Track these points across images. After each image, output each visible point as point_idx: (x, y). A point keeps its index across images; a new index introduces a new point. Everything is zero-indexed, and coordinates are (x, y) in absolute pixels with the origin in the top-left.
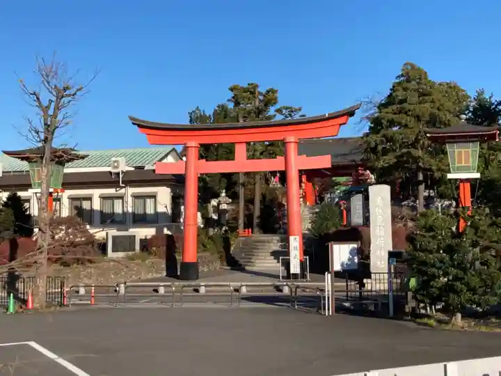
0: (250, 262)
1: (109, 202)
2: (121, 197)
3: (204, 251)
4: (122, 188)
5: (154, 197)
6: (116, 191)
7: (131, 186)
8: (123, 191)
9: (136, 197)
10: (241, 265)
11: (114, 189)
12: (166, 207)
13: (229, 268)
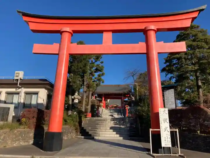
0: (95, 133)
1: (11, 96)
2: (18, 93)
3: (65, 124)
4: (19, 88)
5: (37, 93)
6: (16, 90)
7: (25, 88)
8: (20, 90)
9: (27, 93)
10: (90, 135)
11: (15, 89)
12: (44, 100)
13: (83, 137)
